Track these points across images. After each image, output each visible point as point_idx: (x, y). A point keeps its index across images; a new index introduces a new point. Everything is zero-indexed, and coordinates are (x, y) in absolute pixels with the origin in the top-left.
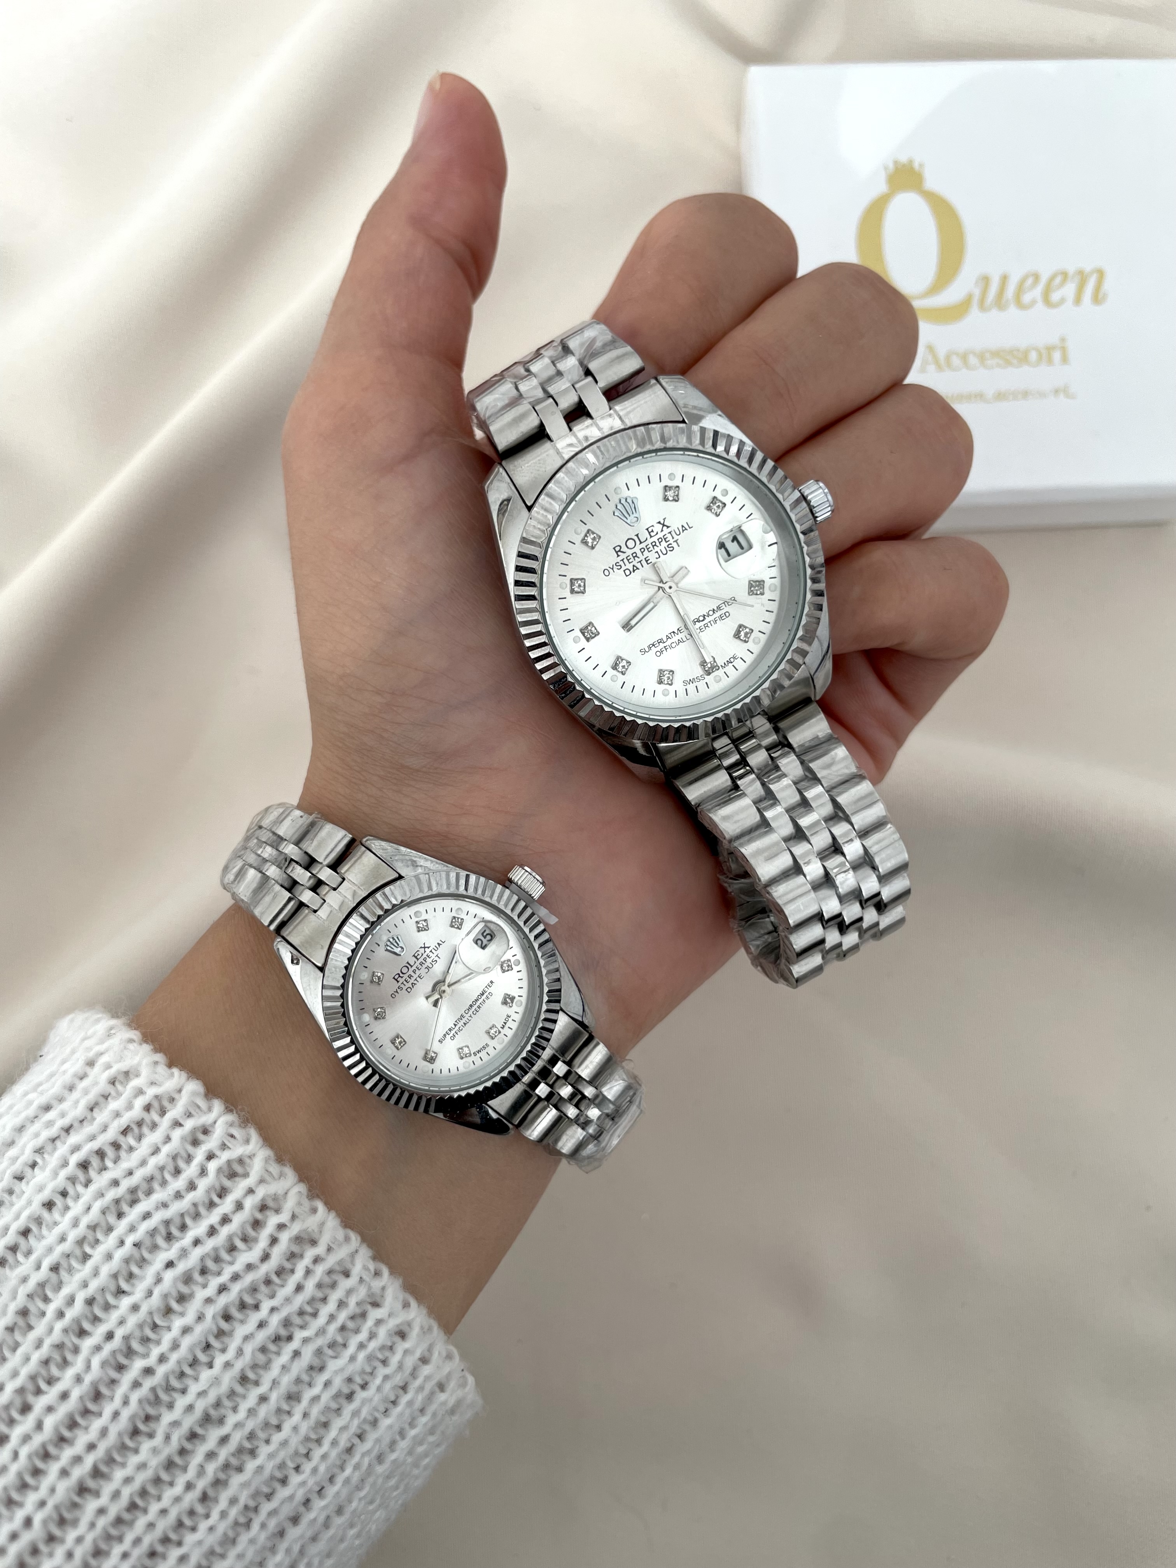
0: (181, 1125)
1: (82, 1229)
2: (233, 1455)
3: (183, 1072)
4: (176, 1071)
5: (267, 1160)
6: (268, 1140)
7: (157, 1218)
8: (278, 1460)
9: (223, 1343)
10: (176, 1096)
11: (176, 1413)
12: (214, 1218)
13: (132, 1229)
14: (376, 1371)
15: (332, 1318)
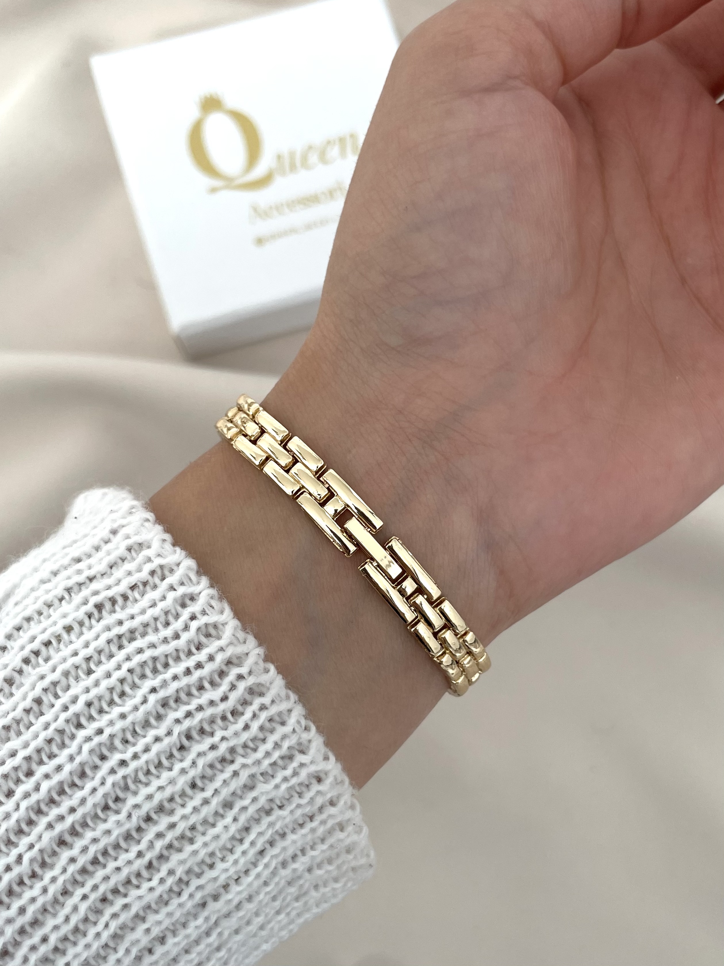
0: (175, 590)
1: (89, 651)
2: (177, 839)
3: (183, 551)
4: (178, 549)
5: (235, 629)
6: (238, 614)
7: (148, 654)
8: (210, 849)
9: (182, 756)
10: (175, 568)
11: (139, 799)
12: (191, 662)
13: (128, 659)
14: (293, 798)
15: (268, 754)
